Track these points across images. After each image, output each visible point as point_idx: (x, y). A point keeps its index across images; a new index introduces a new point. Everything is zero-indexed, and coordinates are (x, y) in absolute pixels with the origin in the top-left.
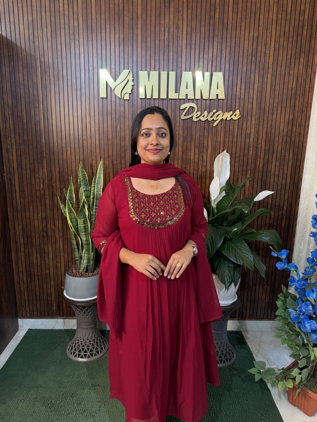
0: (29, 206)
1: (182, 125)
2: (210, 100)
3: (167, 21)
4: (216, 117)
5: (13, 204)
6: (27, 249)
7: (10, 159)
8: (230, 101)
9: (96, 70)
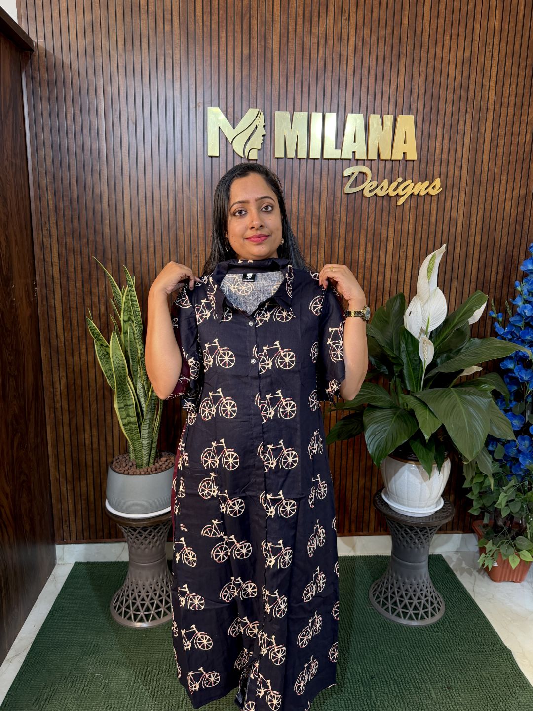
0: (79, 343)
1: (346, 203)
2: (393, 161)
3: (322, 29)
4: (403, 190)
5: (52, 341)
6: (74, 420)
7: (47, 262)
8: (425, 164)
9: (200, 109)
